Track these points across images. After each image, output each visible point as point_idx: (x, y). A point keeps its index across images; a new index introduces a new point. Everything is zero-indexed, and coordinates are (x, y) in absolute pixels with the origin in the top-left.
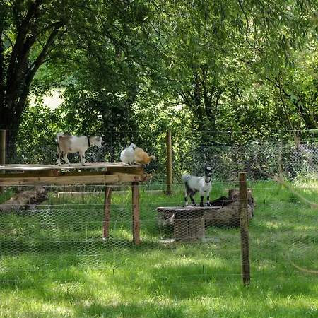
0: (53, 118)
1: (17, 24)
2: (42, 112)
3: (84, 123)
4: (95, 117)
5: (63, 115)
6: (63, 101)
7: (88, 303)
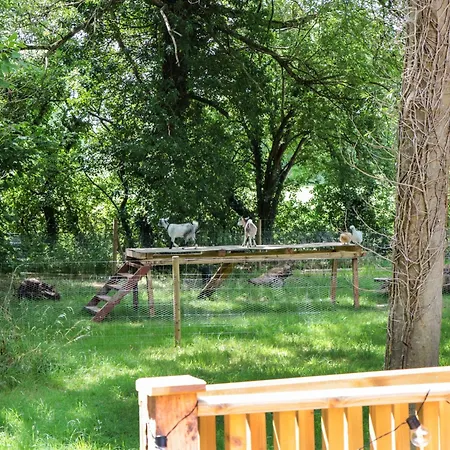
0: (304, 210)
1: (272, 133)
2: (295, 205)
3: (330, 213)
4: (340, 209)
5: (313, 207)
6: (312, 196)
7: (306, 349)
